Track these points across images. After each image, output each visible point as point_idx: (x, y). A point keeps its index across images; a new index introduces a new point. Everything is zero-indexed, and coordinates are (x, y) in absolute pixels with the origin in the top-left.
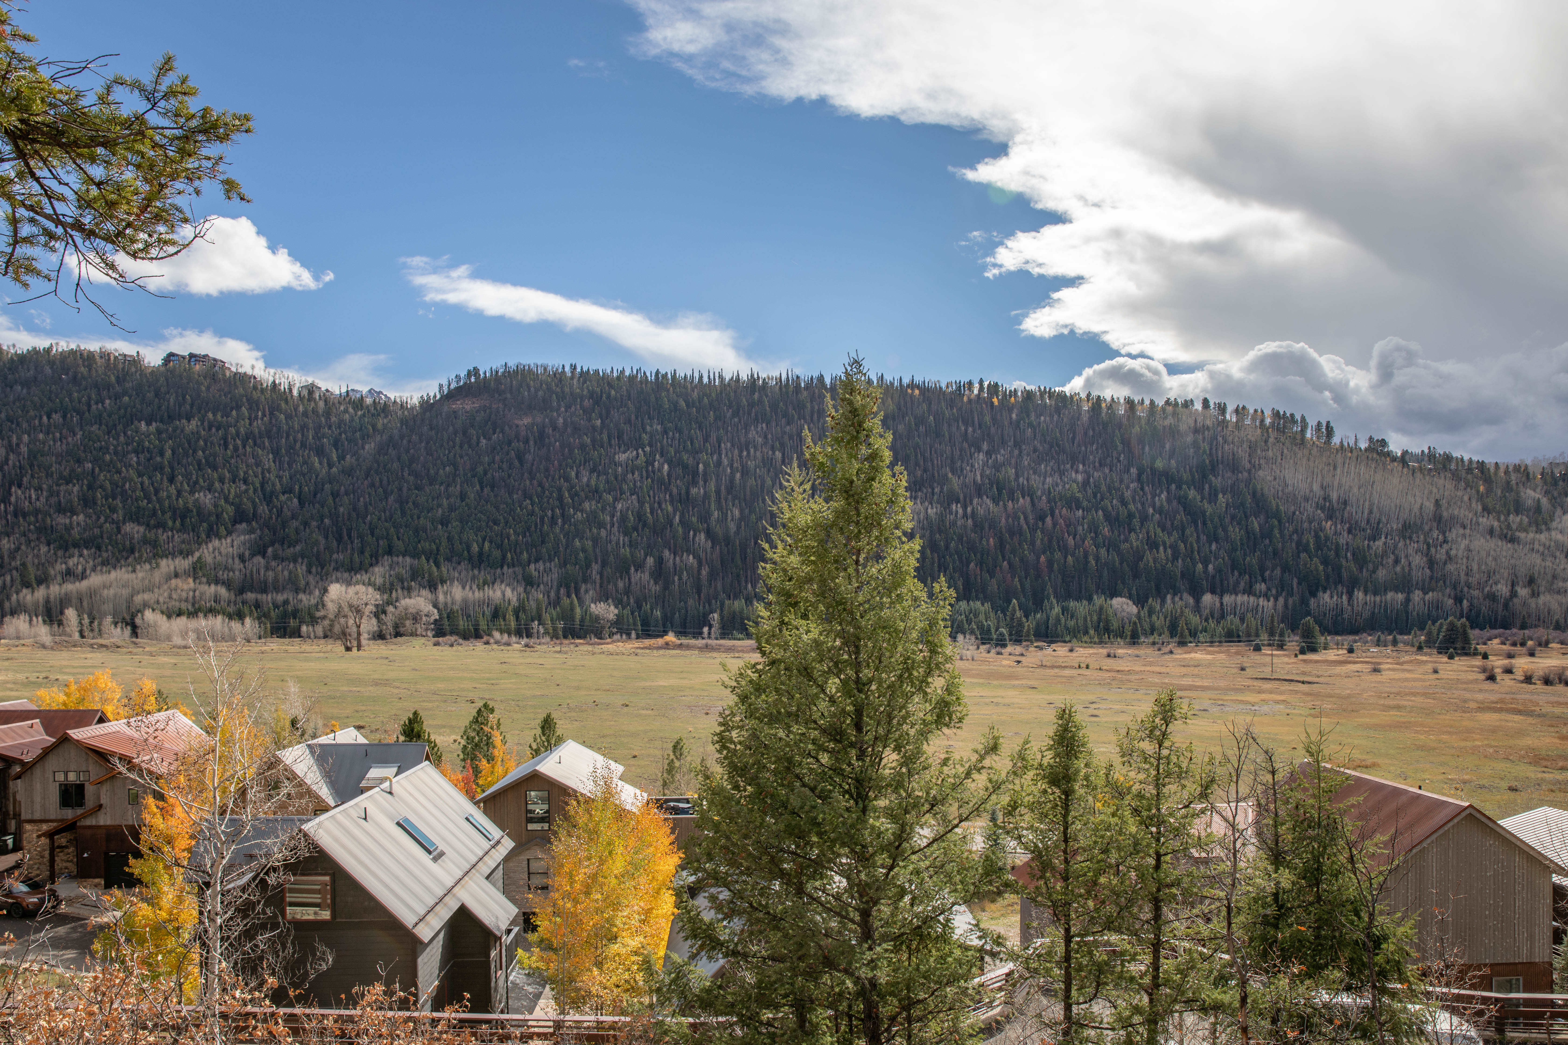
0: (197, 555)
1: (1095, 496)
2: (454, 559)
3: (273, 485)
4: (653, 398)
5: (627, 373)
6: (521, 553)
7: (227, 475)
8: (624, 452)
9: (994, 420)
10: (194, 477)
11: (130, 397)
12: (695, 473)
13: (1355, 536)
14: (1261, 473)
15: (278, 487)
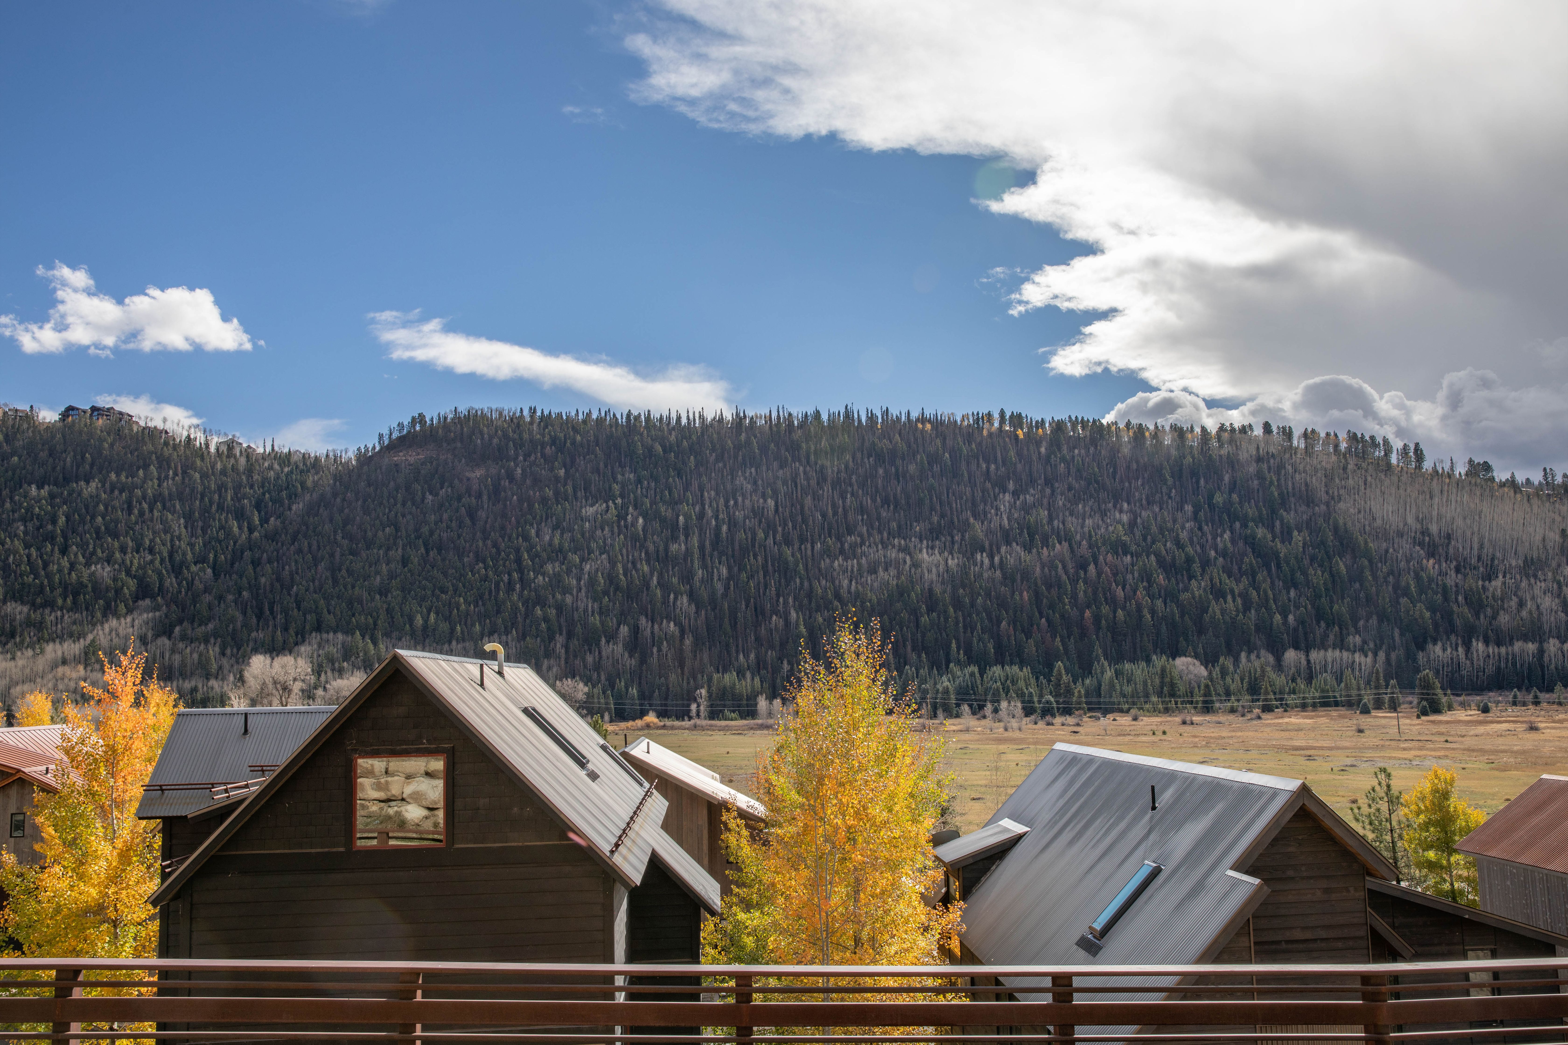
0: (90, 637)
1: (1145, 539)
2: (394, 634)
3: (184, 554)
4: (624, 443)
5: (594, 416)
6: (473, 625)
7: (130, 544)
8: (592, 505)
9: (1019, 454)
10: (91, 546)
11: (20, 457)
12: (675, 527)
13: (1465, 576)
14: (1342, 505)
15: (189, 556)
